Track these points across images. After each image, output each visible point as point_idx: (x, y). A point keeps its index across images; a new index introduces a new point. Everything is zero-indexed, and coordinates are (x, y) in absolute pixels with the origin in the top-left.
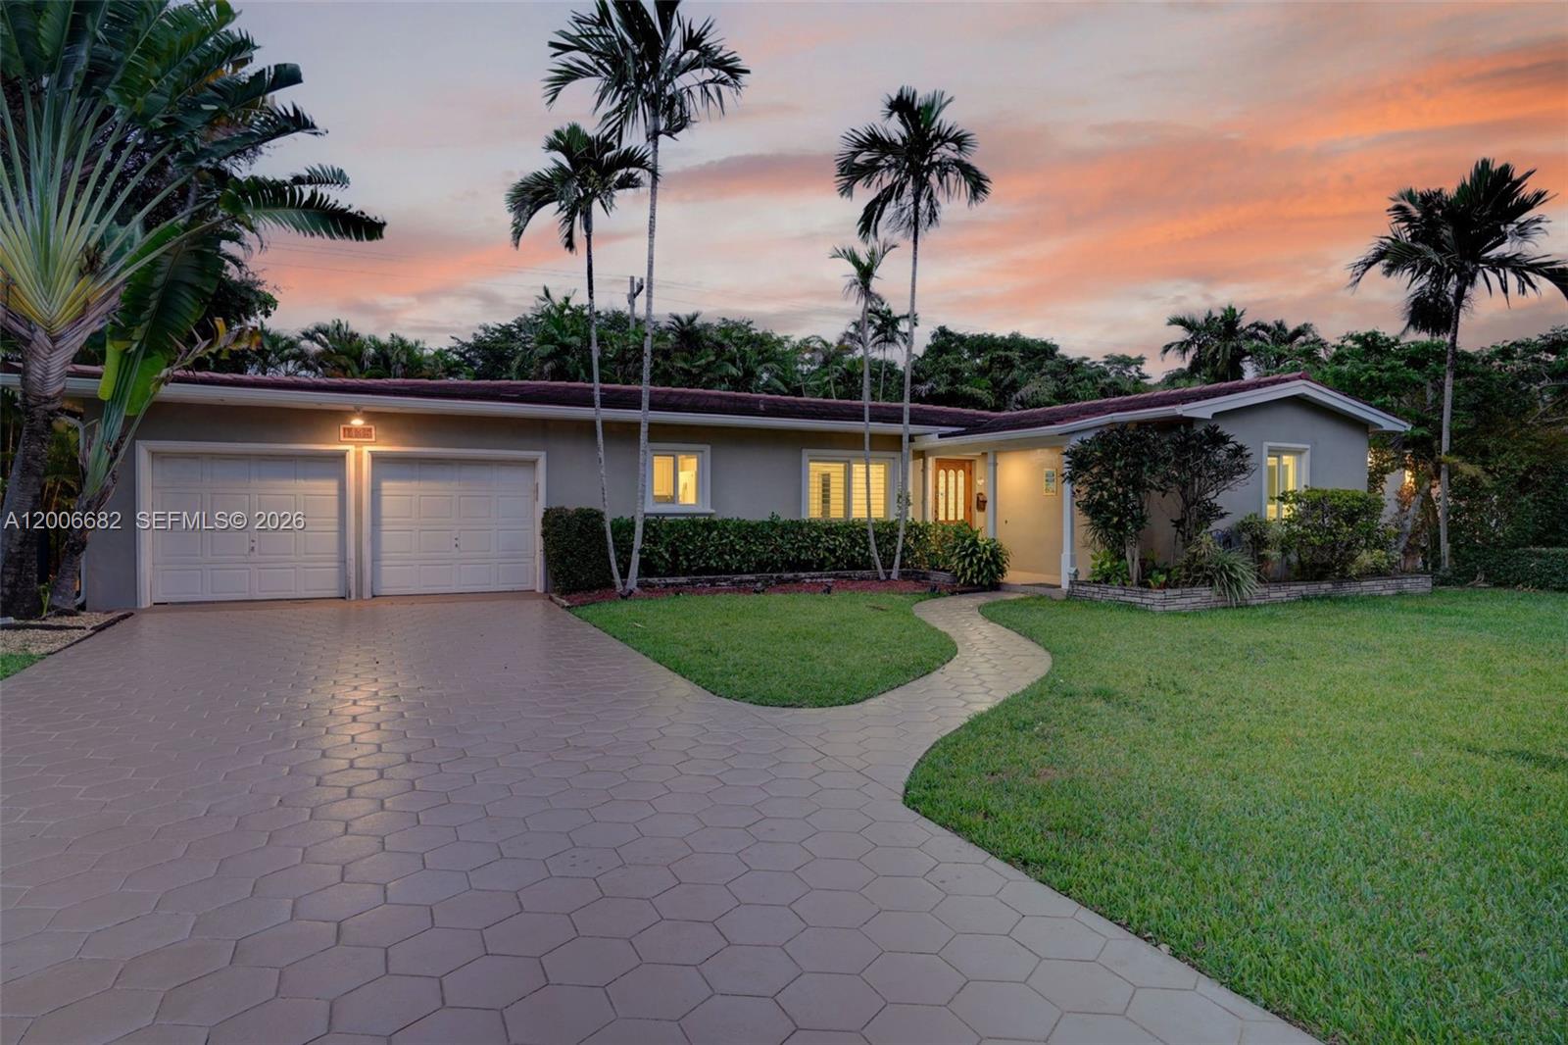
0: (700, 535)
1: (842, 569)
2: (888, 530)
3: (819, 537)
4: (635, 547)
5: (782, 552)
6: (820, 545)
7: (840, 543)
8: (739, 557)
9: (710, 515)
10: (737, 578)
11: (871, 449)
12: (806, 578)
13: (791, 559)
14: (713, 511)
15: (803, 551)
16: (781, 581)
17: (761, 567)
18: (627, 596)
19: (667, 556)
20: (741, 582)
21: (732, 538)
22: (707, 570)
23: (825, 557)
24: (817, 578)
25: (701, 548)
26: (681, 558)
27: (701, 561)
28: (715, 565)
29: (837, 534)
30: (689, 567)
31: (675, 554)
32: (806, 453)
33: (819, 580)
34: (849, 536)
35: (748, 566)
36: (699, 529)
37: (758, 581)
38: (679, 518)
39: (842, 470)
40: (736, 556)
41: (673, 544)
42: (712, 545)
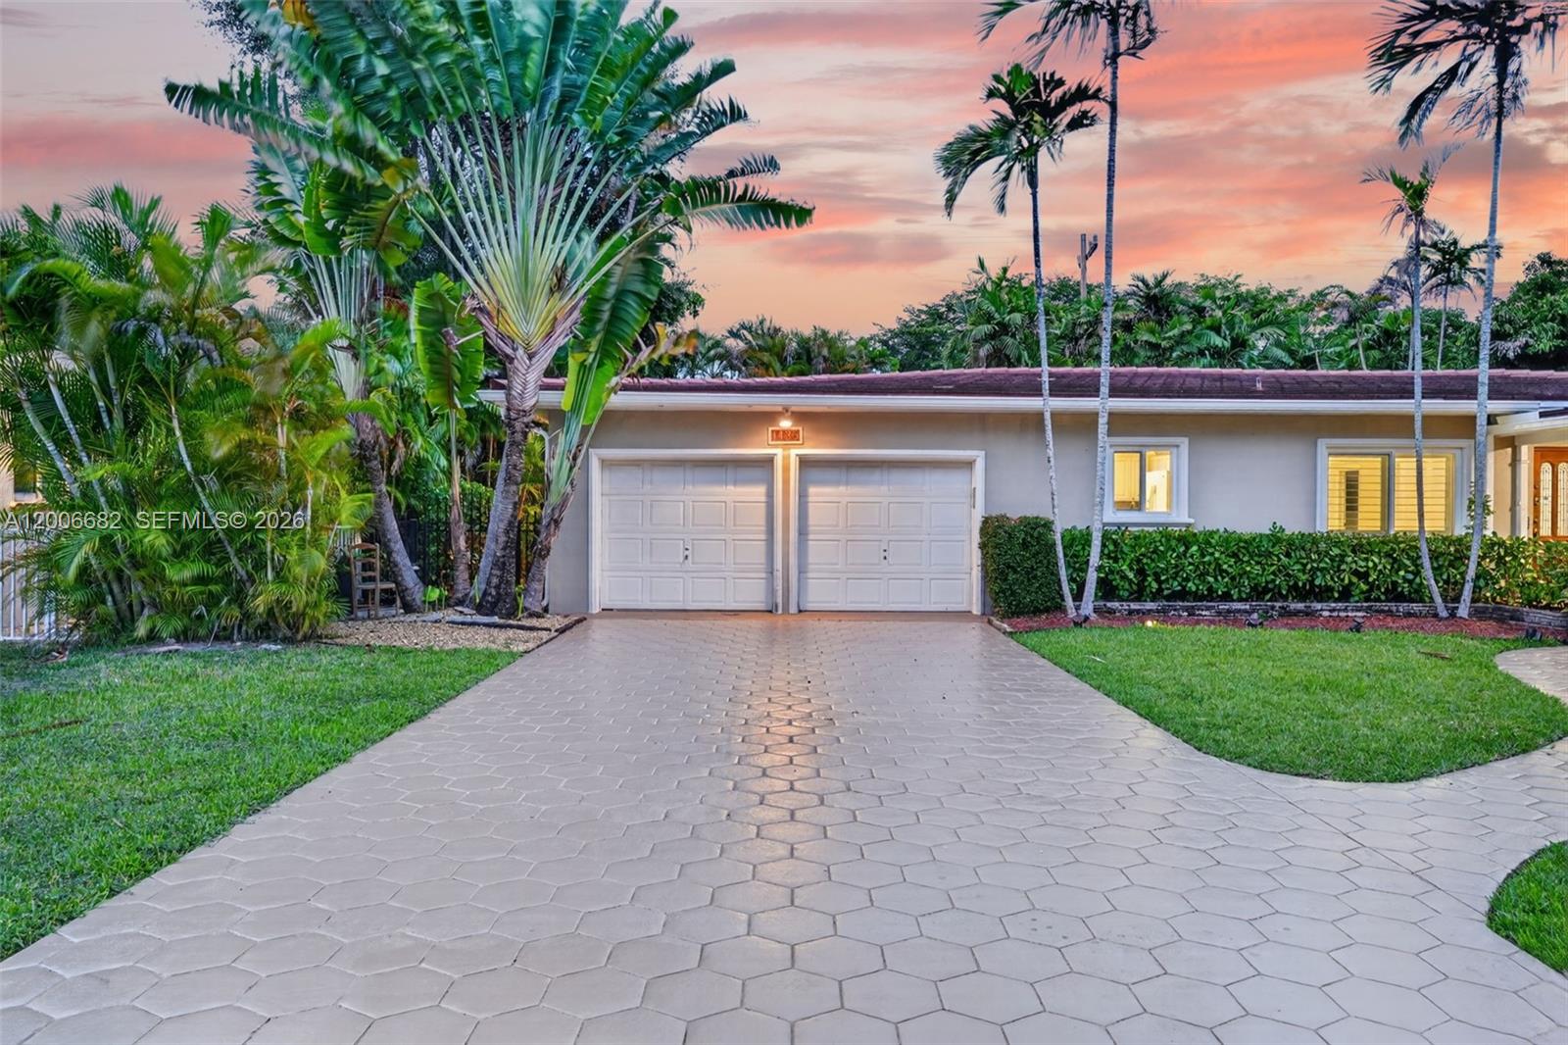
0: (1174, 550)
1: (1378, 600)
2: (1452, 549)
3: (1342, 557)
4: (1091, 564)
5: (1288, 575)
6: (1343, 567)
7: (1375, 565)
8: (1226, 580)
9: (1188, 525)
10: (1224, 606)
11: (1425, 436)
12: (1321, 610)
13: (1300, 584)
14: (1192, 521)
15: (1319, 573)
16: (1285, 613)
17: (1258, 593)
18: (1081, 622)
19: (1131, 575)
20: (1229, 611)
21: (1217, 555)
22: (1183, 595)
23: (1351, 583)
24: (1339, 610)
25: (1176, 566)
26: (1149, 579)
27: (1176, 583)
28: (1194, 589)
29: (1372, 552)
30: (1160, 590)
31: (1141, 572)
32: (1323, 444)
33: (1342, 614)
34: (1388, 555)
35: (1240, 592)
36: (1174, 543)
37: (1253, 611)
38: (1146, 529)
39: (1379, 466)
40: (1223, 578)
41: (1139, 561)
42: (1190, 564)
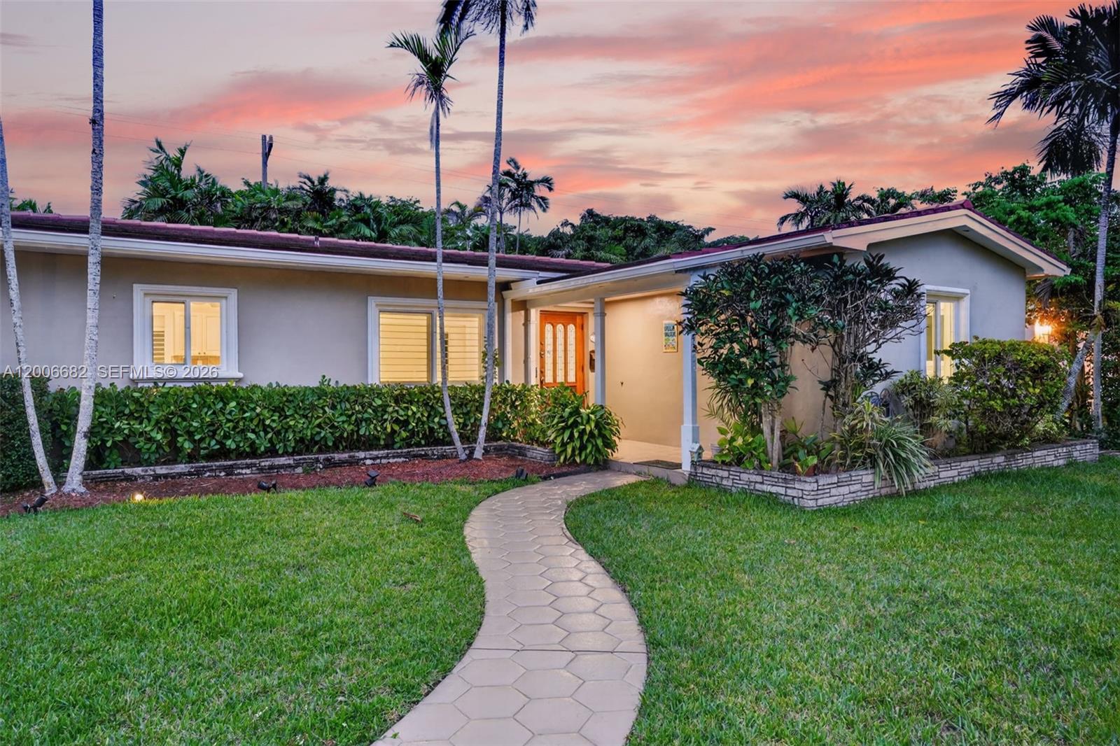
0: (209, 408)
1: (418, 445)
2: (477, 396)
3: (384, 408)
4: (79, 429)
5: (333, 427)
6: (385, 417)
7: (414, 413)
8: (269, 436)
10: (266, 463)
11: (445, 298)
12: (365, 458)
13: (345, 435)
14: (240, 375)
15: (364, 424)
16: (330, 464)
17: (305, 445)
19: (159, 437)
20: (271, 467)
21: (258, 410)
22: (224, 453)
23: (393, 431)
24: (381, 458)
25: (212, 424)
26: (180, 439)
27: (213, 442)
28: (233, 446)
29: (411, 403)
30: (196, 449)
31: (172, 433)
32: (373, 302)
33: (384, 461)
34: (426, 405)
35: (285, 446)
36: (210, 400)
37: (297, 466)
38: (178, 384)
39: (425, 323)
40: (266, 433)
41: (168, 421)
42: (229, 421)
